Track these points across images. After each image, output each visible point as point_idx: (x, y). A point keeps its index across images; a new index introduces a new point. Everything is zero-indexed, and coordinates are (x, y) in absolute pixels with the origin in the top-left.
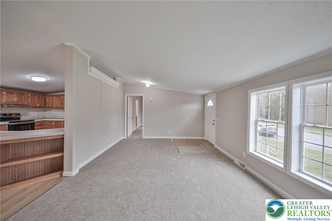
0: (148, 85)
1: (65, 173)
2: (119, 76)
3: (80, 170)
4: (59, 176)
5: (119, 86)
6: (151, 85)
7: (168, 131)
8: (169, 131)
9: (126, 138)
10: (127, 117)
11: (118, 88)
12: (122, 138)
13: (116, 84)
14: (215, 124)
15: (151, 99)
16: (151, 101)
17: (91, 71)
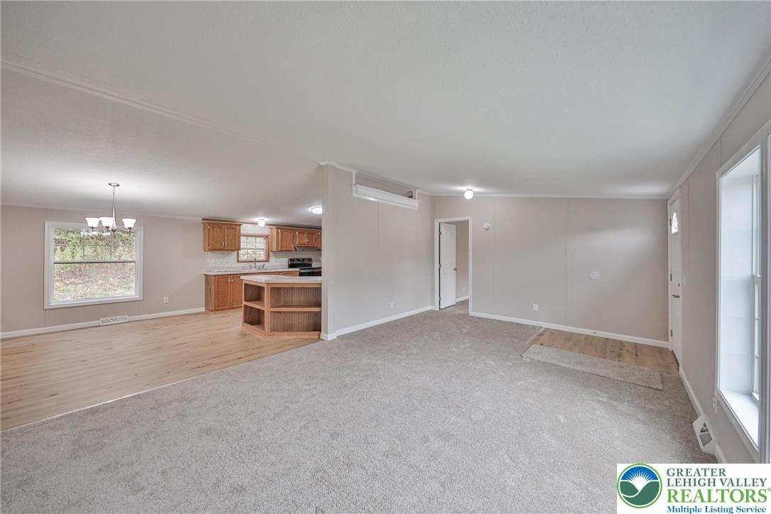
0: (469, 195)
1: (323, 335)
2: (416, 188)
3: (338, 337)
4: (317, 337)
5: (417, 205)
6: (474, 193)
7: (532, 307)
8: (536, 307)
9: (438, 309)
10: (440, 266)
11: (416, 209)
12: (429, 308)
13: (413, 204)
14: (681, 297)
15: (486, 225)
16: (487, 229)
17: (356, 192)
